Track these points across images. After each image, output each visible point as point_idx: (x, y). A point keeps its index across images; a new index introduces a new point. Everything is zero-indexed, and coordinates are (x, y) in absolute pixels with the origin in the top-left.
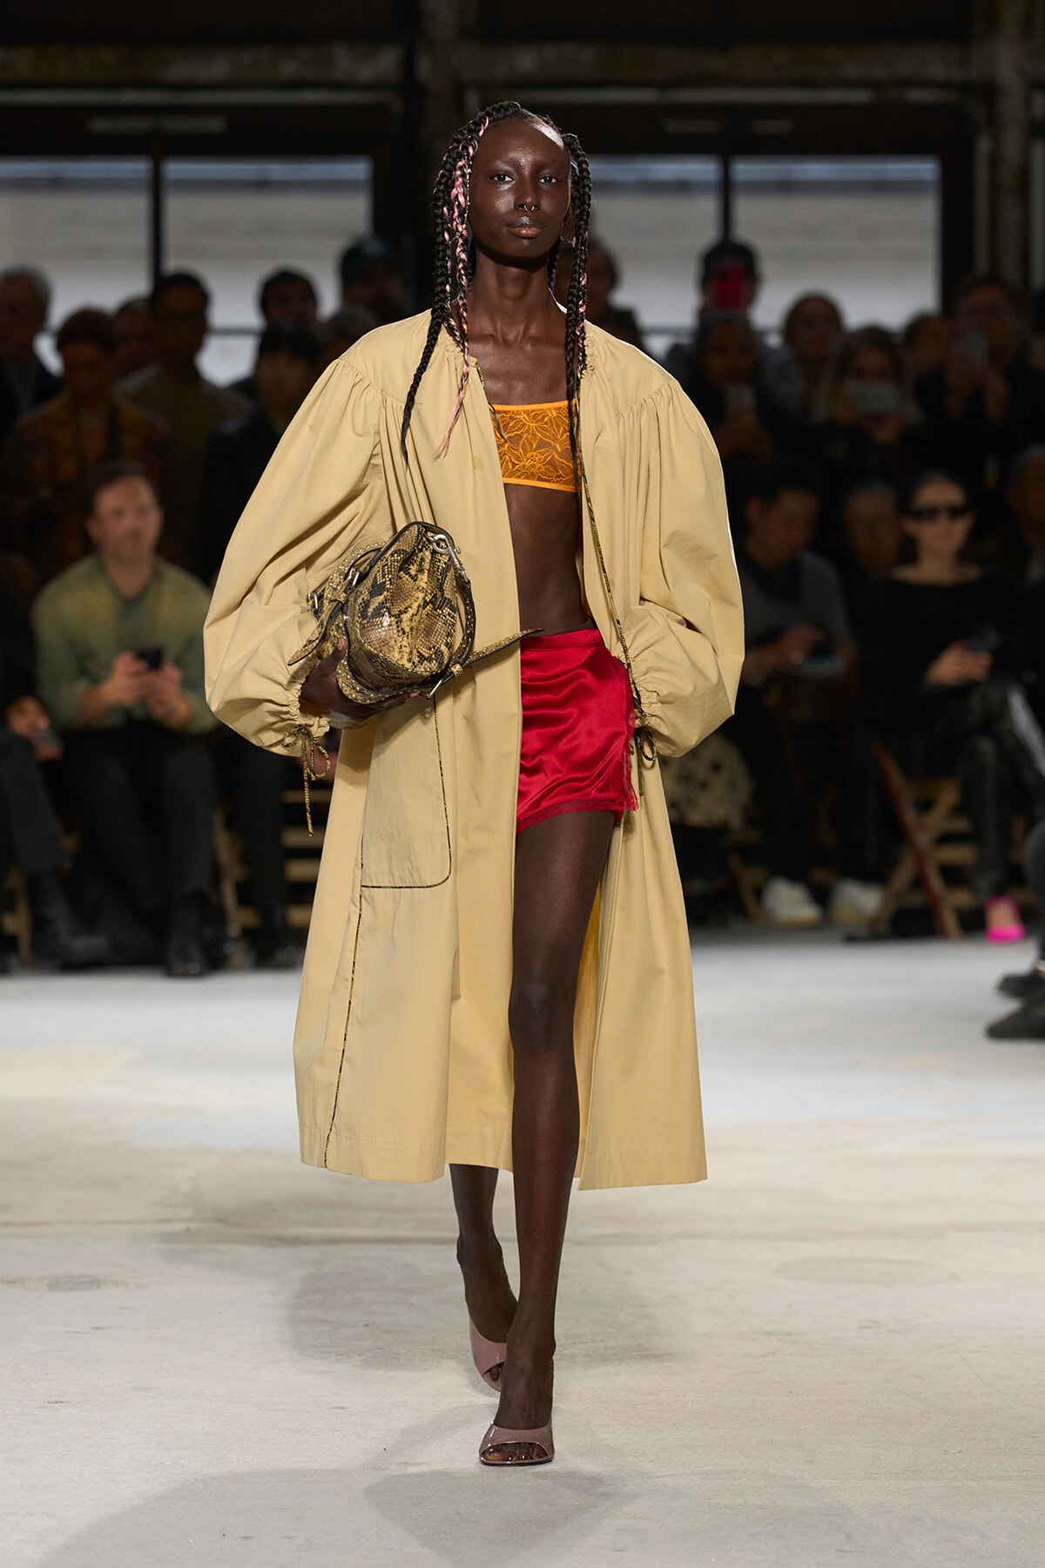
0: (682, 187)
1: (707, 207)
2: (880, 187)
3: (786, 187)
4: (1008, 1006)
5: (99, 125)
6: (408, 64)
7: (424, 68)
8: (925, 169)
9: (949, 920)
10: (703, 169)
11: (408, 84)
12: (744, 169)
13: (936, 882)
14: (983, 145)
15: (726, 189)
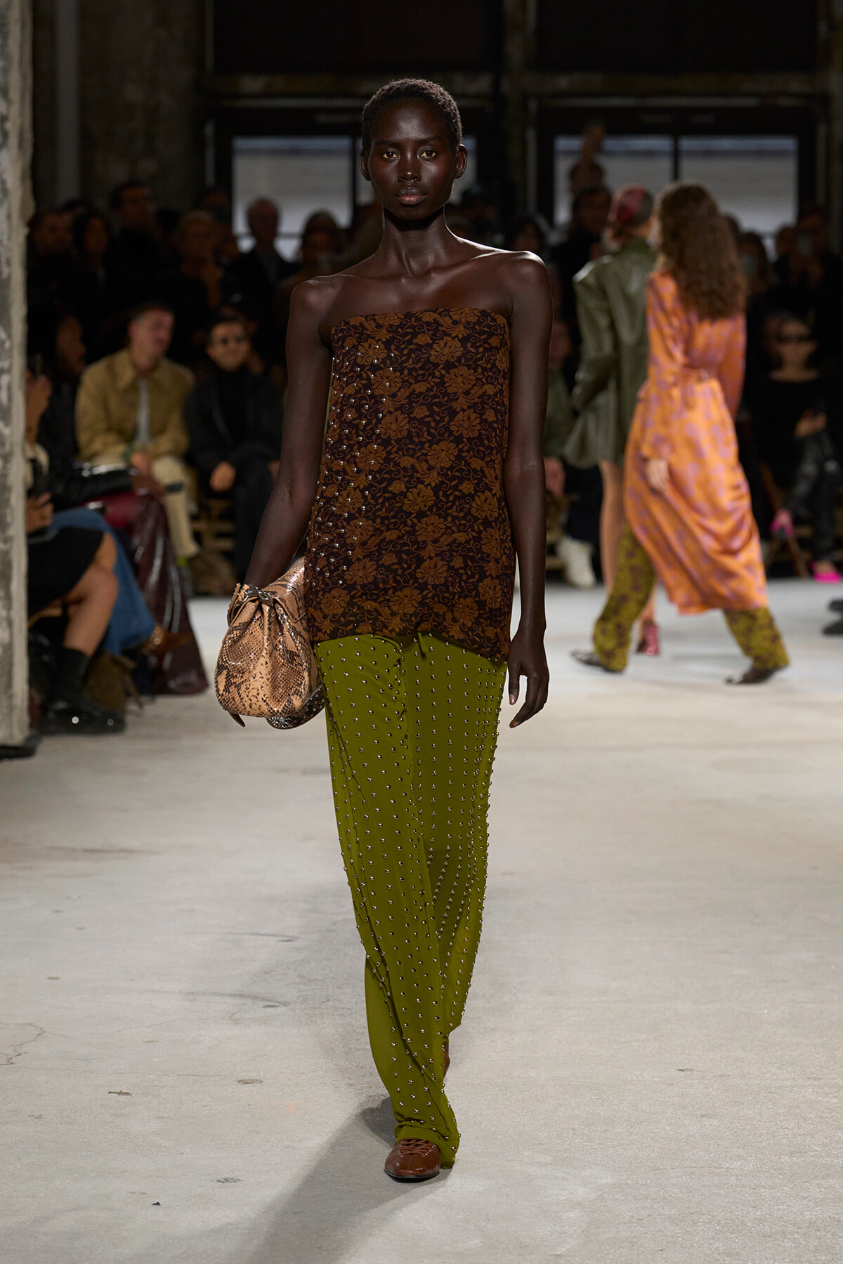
0: (650, 154)
1: (665, 165)
2: (762, 154)
3: (708, 154)
4: (834, 617)
5: (322, 119)
6: (496, 84)
7: (506, 86)
8: (789, 144)
9: (801, 566)
10: (661, 143)
11: (496, 95)
12: (687, 144)
13: (794, 547)
14: (822, 130)
15: (676, 155)
